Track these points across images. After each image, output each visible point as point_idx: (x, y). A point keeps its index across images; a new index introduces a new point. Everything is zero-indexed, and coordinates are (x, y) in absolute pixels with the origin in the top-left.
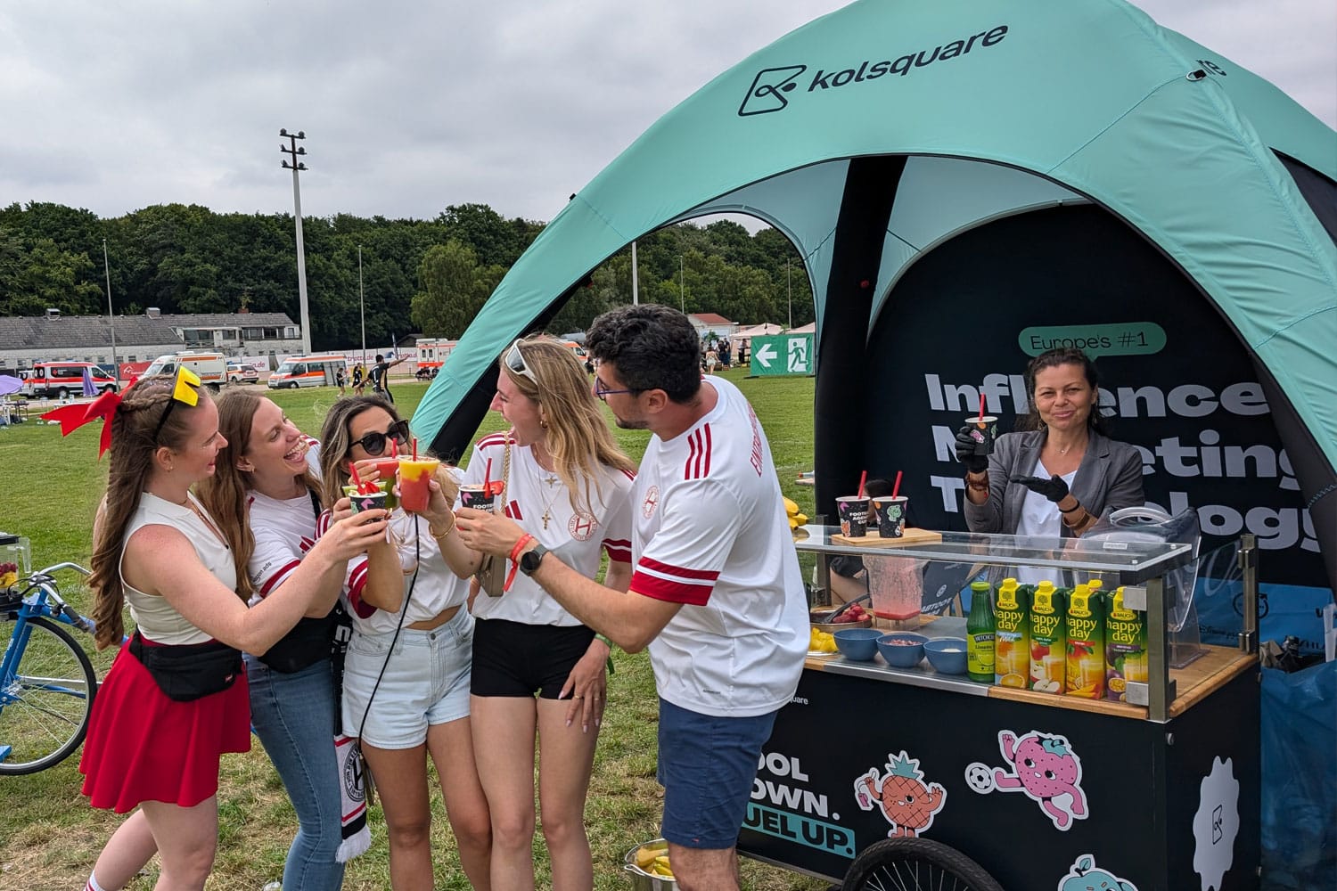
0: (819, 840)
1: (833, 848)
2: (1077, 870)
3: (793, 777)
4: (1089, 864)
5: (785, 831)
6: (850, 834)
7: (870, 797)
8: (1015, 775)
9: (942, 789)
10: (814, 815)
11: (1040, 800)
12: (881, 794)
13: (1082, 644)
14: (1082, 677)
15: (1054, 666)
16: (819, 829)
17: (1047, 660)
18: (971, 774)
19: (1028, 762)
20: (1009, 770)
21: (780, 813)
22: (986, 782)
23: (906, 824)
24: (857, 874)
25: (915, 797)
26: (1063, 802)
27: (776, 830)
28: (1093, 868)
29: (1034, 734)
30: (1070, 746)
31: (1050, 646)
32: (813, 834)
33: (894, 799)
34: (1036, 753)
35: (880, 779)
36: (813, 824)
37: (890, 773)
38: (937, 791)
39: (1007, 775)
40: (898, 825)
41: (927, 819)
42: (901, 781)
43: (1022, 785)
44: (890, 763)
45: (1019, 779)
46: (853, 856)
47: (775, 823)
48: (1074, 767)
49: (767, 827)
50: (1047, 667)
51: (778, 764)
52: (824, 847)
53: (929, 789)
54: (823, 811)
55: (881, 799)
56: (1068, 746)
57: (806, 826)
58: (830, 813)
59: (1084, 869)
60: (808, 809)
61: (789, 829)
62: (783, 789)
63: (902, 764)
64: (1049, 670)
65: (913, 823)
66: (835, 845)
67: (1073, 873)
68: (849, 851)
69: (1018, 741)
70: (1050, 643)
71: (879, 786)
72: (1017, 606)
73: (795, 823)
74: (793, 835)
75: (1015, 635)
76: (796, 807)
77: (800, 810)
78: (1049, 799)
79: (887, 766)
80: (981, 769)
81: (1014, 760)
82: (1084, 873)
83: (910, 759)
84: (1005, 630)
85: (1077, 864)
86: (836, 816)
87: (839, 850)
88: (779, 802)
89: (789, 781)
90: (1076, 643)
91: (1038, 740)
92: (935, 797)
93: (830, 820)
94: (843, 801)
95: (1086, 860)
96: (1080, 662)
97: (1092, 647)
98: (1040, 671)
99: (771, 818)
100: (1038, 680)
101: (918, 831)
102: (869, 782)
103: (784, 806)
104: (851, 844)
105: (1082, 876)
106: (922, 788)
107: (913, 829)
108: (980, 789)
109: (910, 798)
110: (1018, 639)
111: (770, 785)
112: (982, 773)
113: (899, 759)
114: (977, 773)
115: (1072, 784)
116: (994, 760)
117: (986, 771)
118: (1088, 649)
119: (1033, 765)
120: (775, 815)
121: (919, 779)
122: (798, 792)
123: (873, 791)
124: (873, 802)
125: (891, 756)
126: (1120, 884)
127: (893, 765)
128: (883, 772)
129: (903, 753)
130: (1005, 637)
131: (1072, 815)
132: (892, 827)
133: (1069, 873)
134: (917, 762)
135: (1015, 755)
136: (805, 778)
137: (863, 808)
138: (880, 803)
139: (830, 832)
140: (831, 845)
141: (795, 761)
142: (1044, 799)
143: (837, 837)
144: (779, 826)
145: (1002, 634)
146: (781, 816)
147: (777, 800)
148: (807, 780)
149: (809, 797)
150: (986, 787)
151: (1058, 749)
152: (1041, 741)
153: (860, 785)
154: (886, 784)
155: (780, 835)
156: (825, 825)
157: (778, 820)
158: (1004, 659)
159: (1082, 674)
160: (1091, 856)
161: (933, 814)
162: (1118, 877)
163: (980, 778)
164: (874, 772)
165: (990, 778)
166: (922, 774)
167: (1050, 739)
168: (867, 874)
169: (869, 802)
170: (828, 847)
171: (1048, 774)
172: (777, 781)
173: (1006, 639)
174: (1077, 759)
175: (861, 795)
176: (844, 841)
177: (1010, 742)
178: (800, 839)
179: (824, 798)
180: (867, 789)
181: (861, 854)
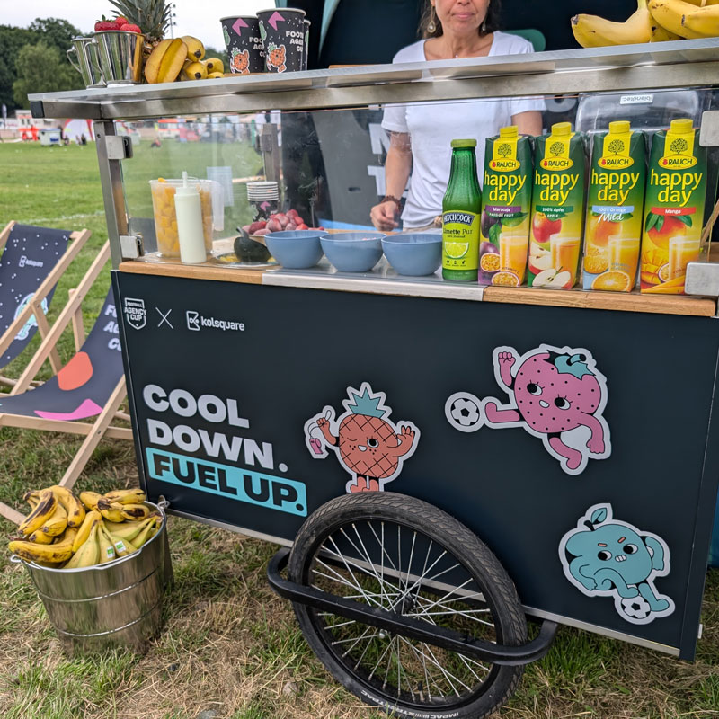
0: (264, 497)
1: (280, 505)
2: (587, 523)
3: (231, 423)
4: (604, 515)
5: (224, 487)
6: (300, 488)
7: (324, 443)
8: (513, 405)
9: (414, 428)
10: (257, 467)
11: (544, 437)
12: (337, 439)
13: (677, 212)
14: (670, 264)
15: (565, 249)
16: (264, 483)
17: (557, 240)
18: (453, 407)
19: (532, 388)
20: (505, 399)
21: (217, 466)
22: (473, 416)
23: (369, 474)
24: (308, 539)
25: (380, 440)
26: (577, 438)
27: (214, 487)
28: (609, 520)
29: (544, 349)
30: (594, 363)
31: (562, 219)
32: (257, 490)
33: (353, 444)
34: (545, 376)
35: (336, 420)
36: (256, 478)
37: (349, 412)
38: (408, 432)
39: (501, 407)
40: (358, 475)
41: (394, 466)
42: (361, 420)
43: (522, 419)
44: (348, 398)
45: (518, 411)
46: (304, 513)
47: (213, 478)
48: (597, 390)
49: (203, 483)
50: (555, 252)
51: (212, 408)
52: (269, 504)
53: (397, 429)
54: (267, 461)
55: (337, 445)
56: (591, 362)
57: (247, 480)
58: (276, 464)
59: (597, 522)
60: (249, 461)
61: (228, 485)
62: (220, 438)
63: (365, 399)
64: (558, 254)
65: (377, 472)
66: (283, 501)
67: (581, 527)
68: (300, 507)
69: (520, 360)
70: (562, 215)
71: (334, 429)
72: (631, 162)
73: (235, 477)
74: (234, 491)
75: (623, 210)
76: (235, 459)
77: (241, 463)
78: (558, 435)
79: (345, 403)
80: (466, 400)
81: (512, 387)
82: (595, 526)
83: (374, 392)
84: (608, 203)
85: (588, 516)
86: (283, 468)
87: (288, 507)
88: (216, 454)
89: (226, 428)
90: (667, 212)
91: (548, 356)
92: (406, 439)
93: (276, 472)
94: (291, 450)
95: (602, 511)
96: (670, 240)
97: (691, 216)
98: (544, 258)
99: (207, 473)
100: (540, 271)
101: (383, 481)
102: (323, 424)
103: (221, 458)
104: (302, 499)
105: (593, 529)
106: (389, 428)
107: (377, 479)
108: (464, 426)
109: (373, 442)
110: (628, 216)
111: (204, 434)
112: (469, 406)
113: (360, 393)
114: (460, 405)
115: (592, 414)
116: (485, 387)
117: (473, 403)
118: (684, 219)
119: (539, 391)
120: (212, 470)
121: (385, 418)
122: (237, 441)
123: (327, 434)
124: (327, 448)
125: (350, 390)
126: (643, 538)
127: (352, 401)
128: (340, 410)
129: (365, 385)
130: (605, 212)
131: (587, 454)
132: (350, 477)
133: (576, 527)
134: (383, 396)
135: (514, 380)
136: (244, 423)
137: (315, 456)
138: (336, 449)
139: (277, 486)
140: (278, 501)
141: (232, 403)
142: (550, 436)
143: (285, 492)
144: (217, 482)
145: (601, 209)
146: (219, 470)
147: (213, 451)
148: (247, 426)
149: (251, 446)
150: (472, 424)
151: (577, 368)
152: (552, 358)
153: (312, 429)
154: (344, 425)
155: (218, 492)
156: (271, 479)
157: (216, 475)
158: (601, 250)
159: (670, 260)
160: (608, 506)
161: (402, 459)
162: (641, 530)
163: (465, 412)
164: (328, 412)
165: (478, 411)
166: (389, 411)
167: (567, 354)
168: (322, 538)
169: (323, 449)
170: (275, 503)
171: (559, 402)
172: (212, 429)
173: (610, 218)
174: (602, 379)
175: (314, 441)
176: (293, 496)
177: (508, 363)
178: (242, 496)
179: (268, 447)
180: (319, 433)
181: (314, 514)
